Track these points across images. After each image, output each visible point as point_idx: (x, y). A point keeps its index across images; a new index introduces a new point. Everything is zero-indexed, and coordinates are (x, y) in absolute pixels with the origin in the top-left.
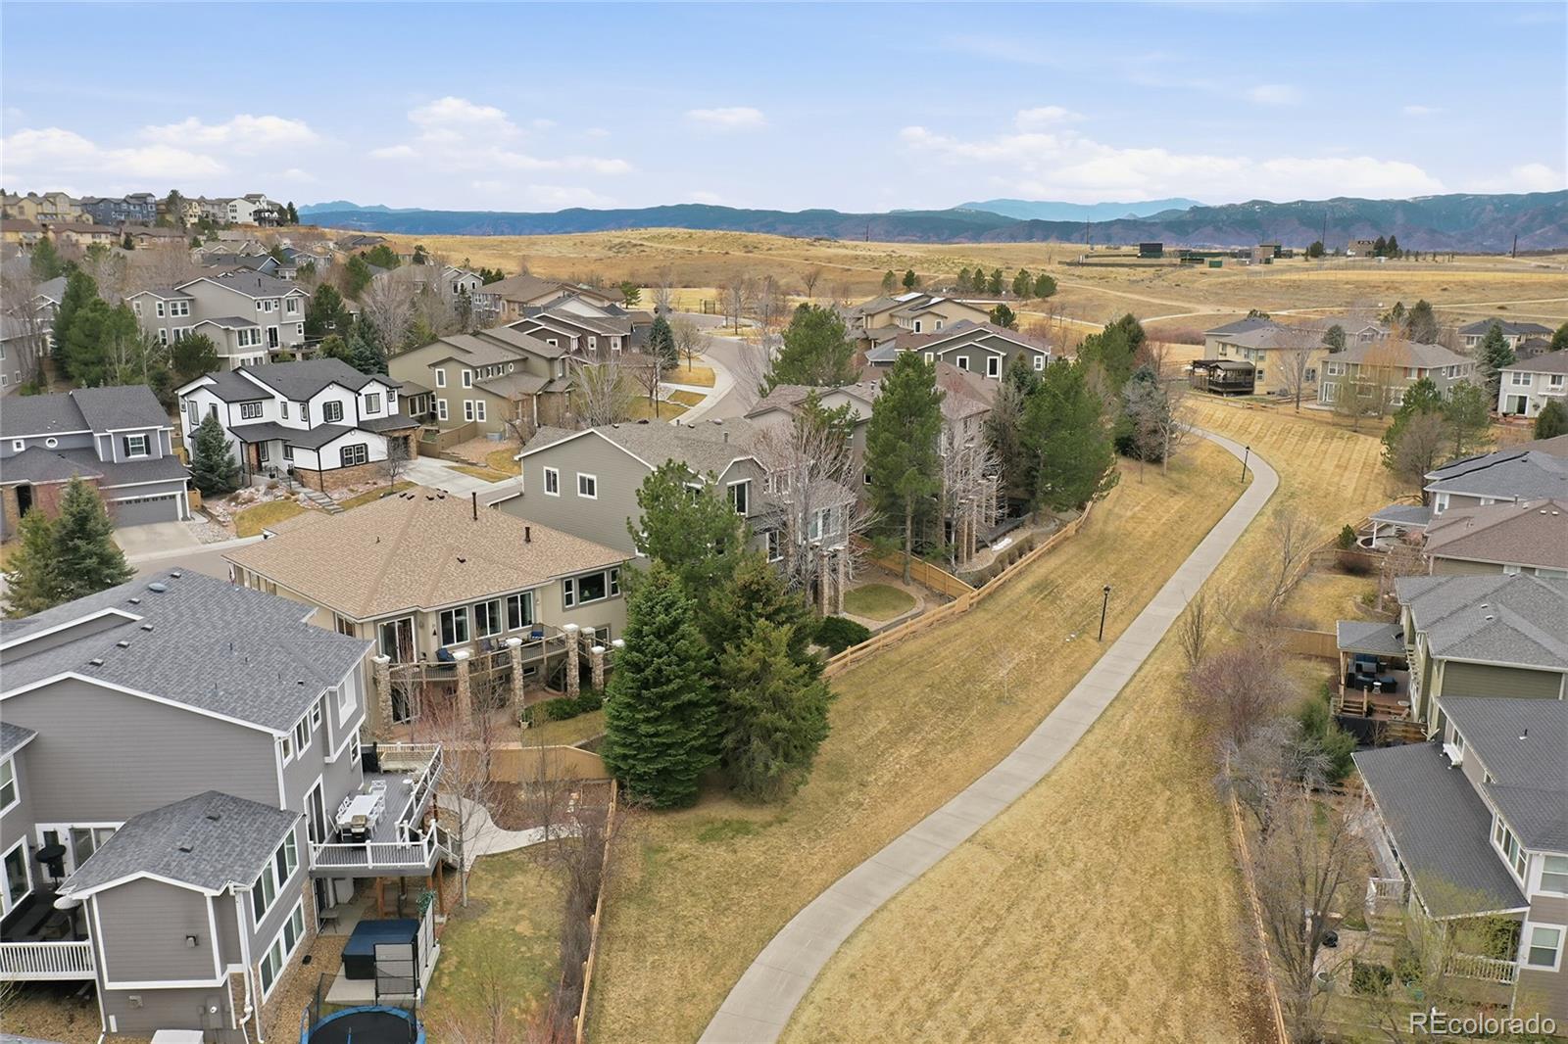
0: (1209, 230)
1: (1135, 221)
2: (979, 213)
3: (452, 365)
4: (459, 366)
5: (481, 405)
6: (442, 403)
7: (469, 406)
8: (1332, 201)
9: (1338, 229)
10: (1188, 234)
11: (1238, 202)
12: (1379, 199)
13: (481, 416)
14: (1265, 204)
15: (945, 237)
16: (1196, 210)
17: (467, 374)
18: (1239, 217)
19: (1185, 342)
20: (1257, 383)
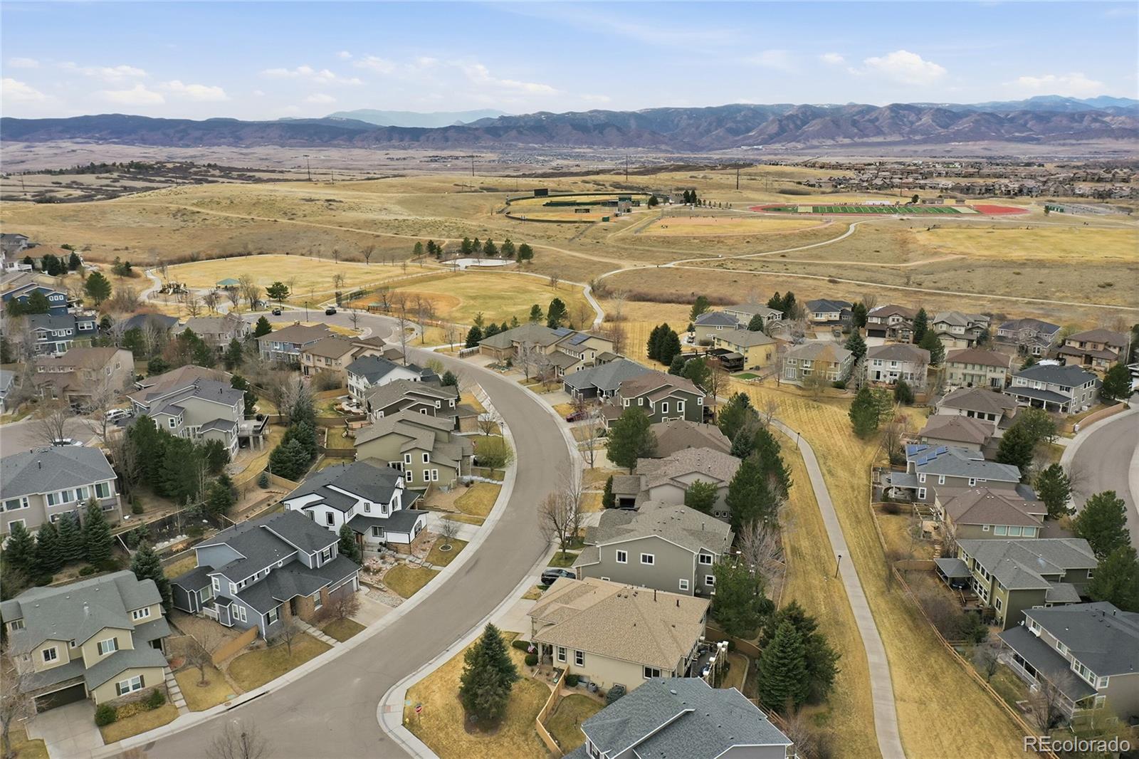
0: (514, 133)
1: (463, 127)
2: (348, 121)
3: (416, 452)
4: (421, 451)
5: (435, 472)
6: (409, 474)
7: (427, 473)
8: (591, 112)
9: (597, 132)
10: (500, 136)
11: (530, 113)
12: (618, 111)
13: (435, 478)
14: (549, 115)
15: (325, 139)
16: (503, 118)
17: (426, 456)
18: (532, 124)
19: (639, 300)
20: (745, 364)
